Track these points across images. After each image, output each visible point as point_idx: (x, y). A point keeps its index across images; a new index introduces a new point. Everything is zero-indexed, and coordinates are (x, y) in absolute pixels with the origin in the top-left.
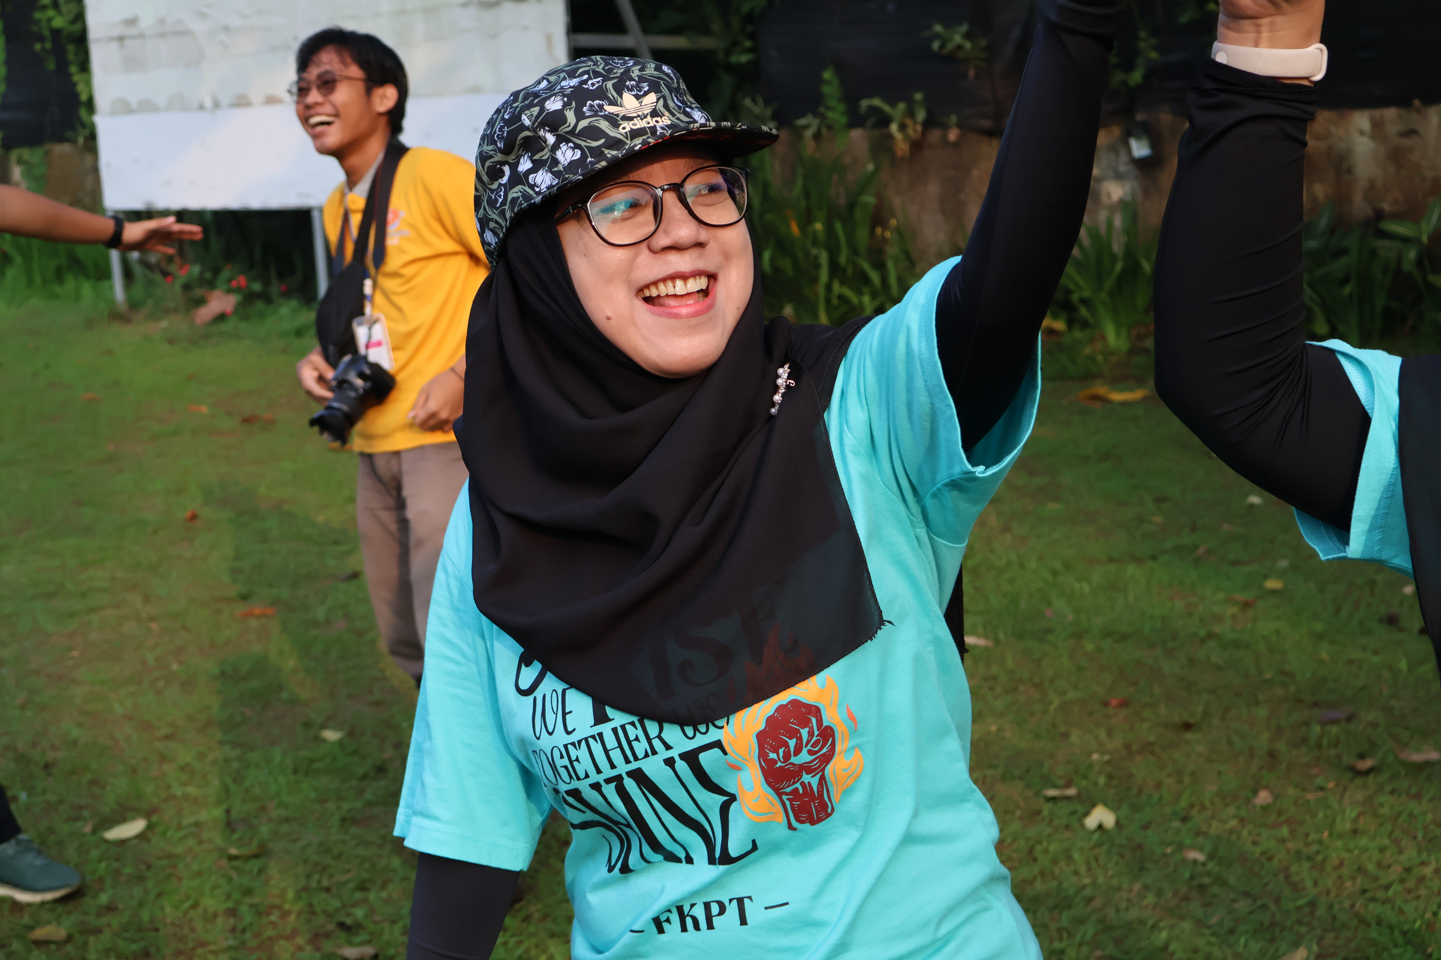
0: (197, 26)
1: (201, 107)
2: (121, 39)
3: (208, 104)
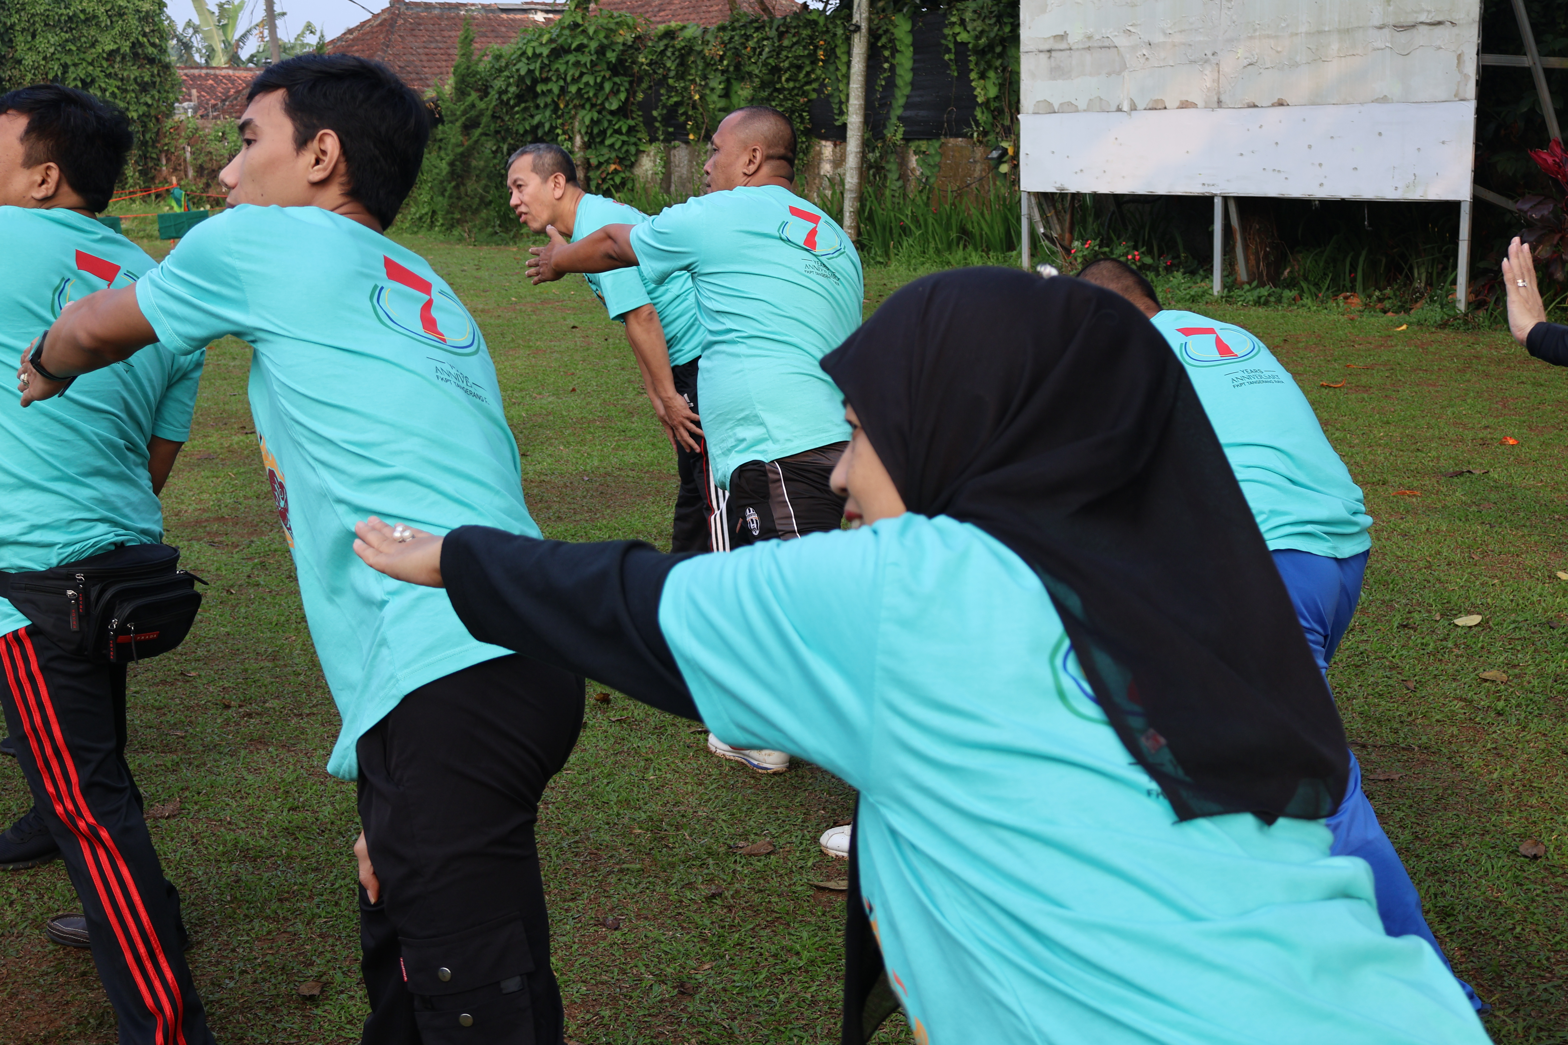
2: (1049, 51)
3: (1126, 106)
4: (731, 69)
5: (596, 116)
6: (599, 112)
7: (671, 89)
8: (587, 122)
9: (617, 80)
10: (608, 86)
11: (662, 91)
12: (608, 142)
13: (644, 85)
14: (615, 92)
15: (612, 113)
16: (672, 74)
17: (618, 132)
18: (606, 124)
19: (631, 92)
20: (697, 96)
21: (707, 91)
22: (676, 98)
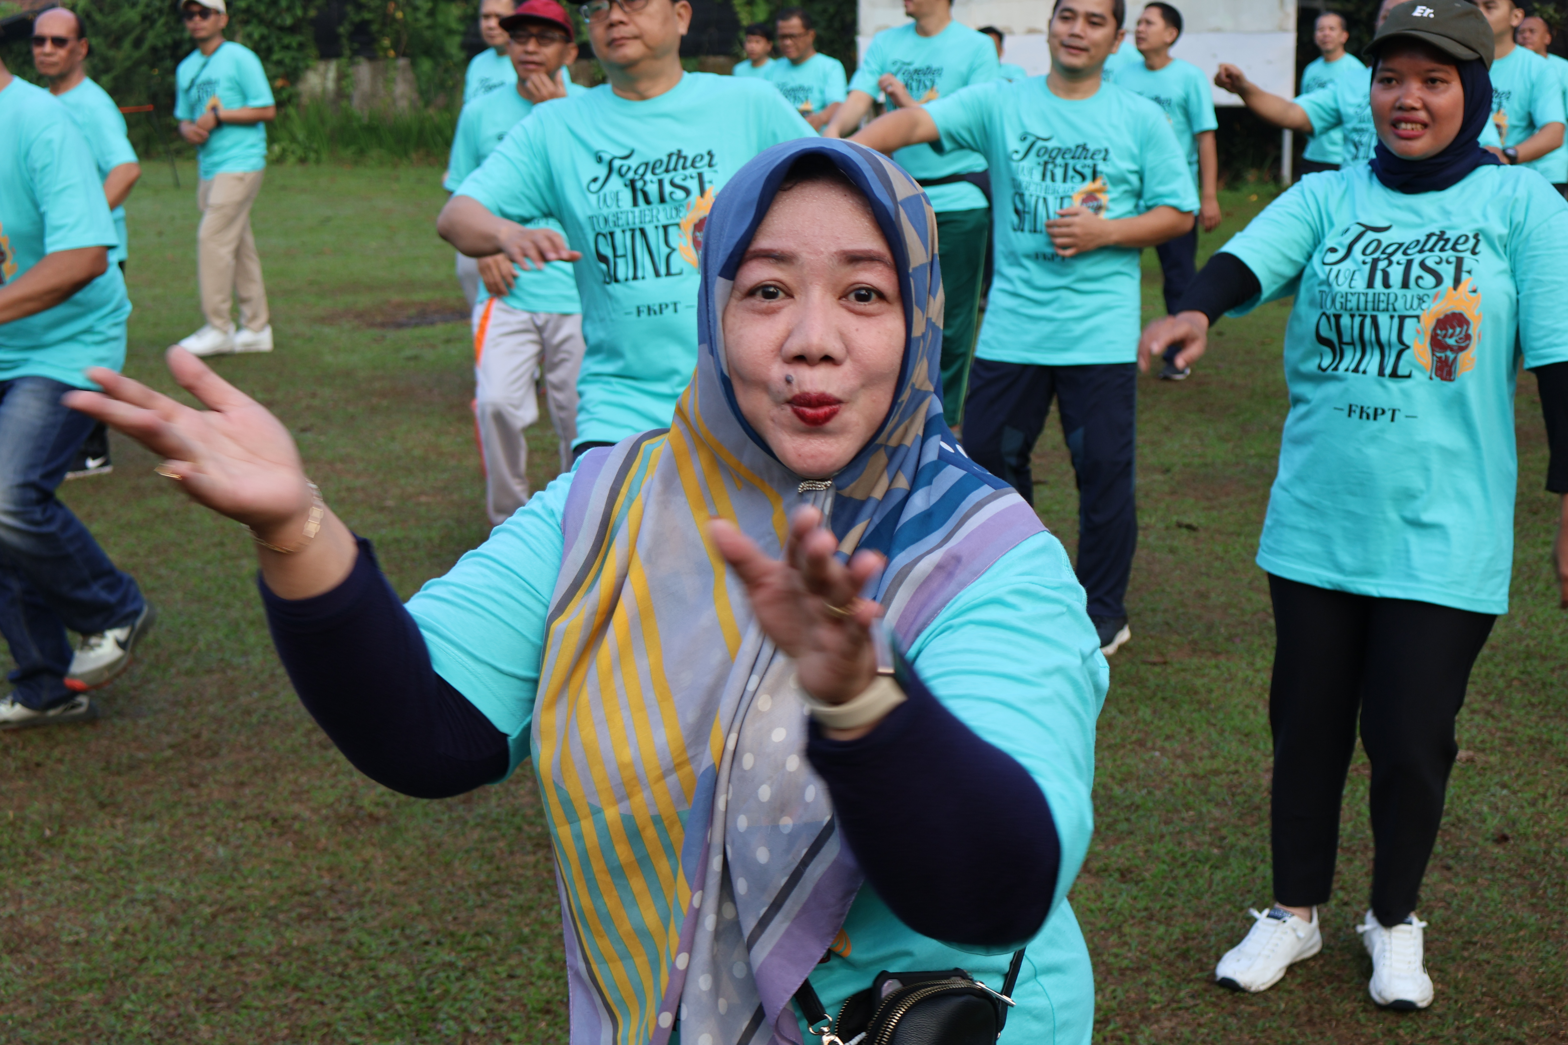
5: (265, 31)
8: (256, 36)
15: (282, 29)
17: (287, 47)
18: (273, 40)
19: (305, 8)
20: (399, 15)
21: (408, 10)
22: (367, 16)
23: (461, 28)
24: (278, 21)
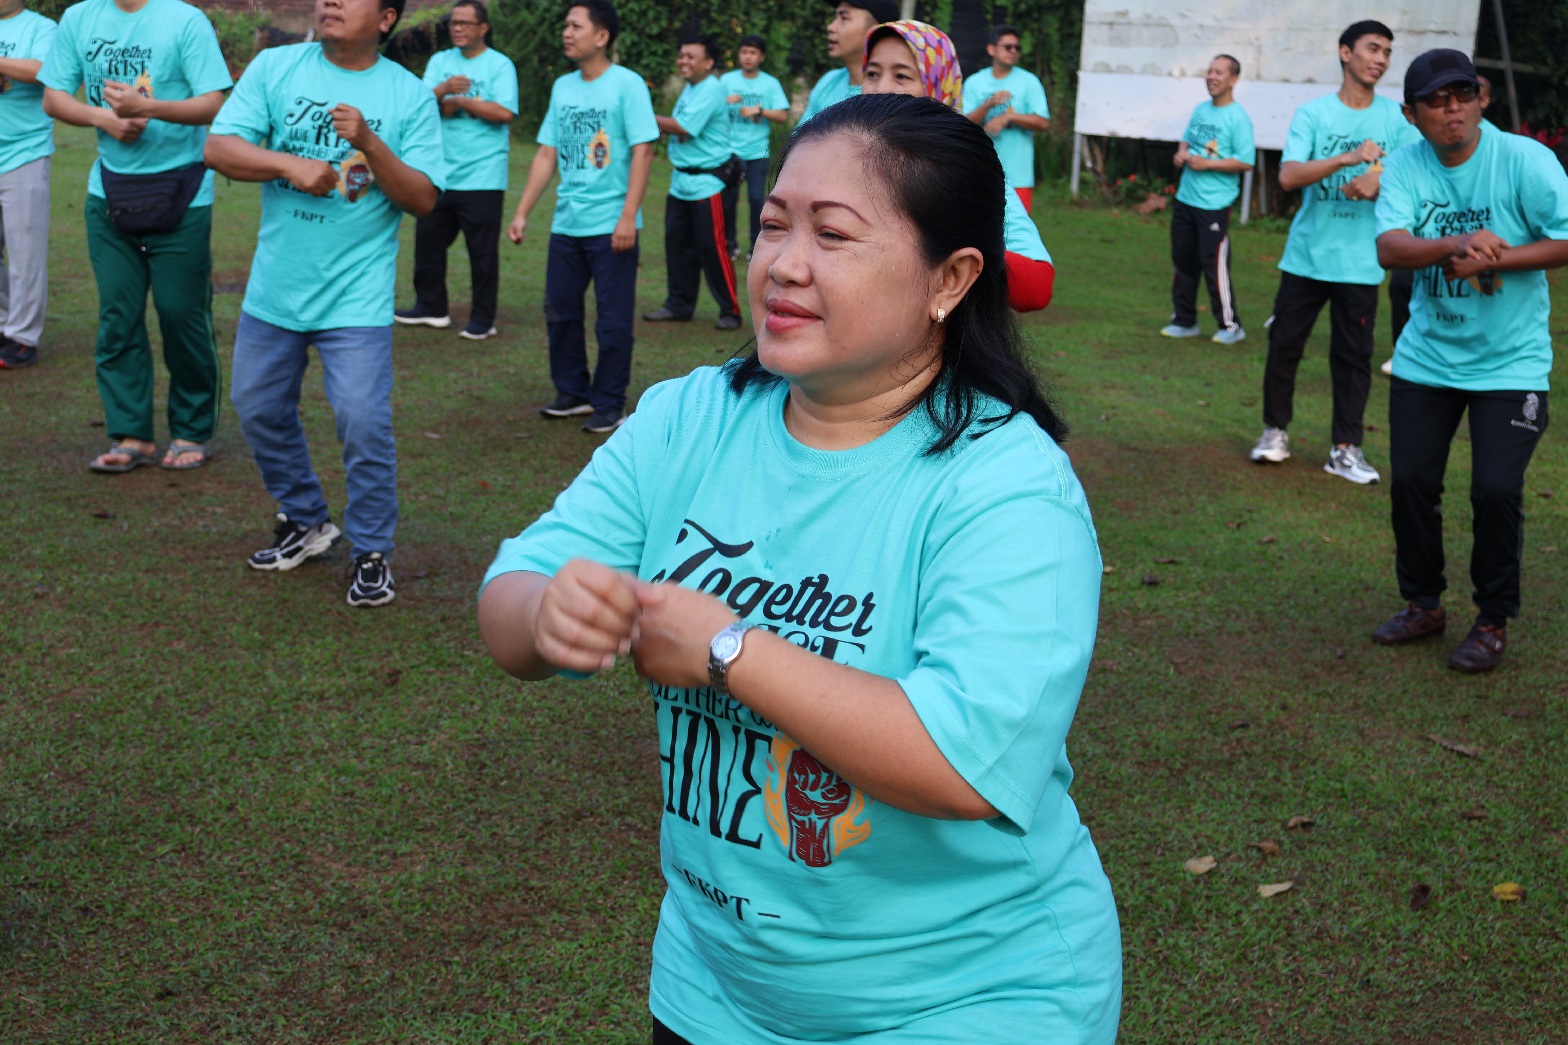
0: (1176, 21)
1: (1170, 74)
2: (1111, 24)
3: (1176, 72)
4: (775, 9)
5: (636, 38)
6: (639, 35)
7: (712, 21)
8: (628, 42)
9: (660, 8)
10: (651, 14)
11: (703, 22)
12: (644, 62)
13: (683, 15)
14: (657, 19)
15: (650, 37)
16: (715, 8)
17: (654, 54)
18: (643, 46)
19: (671, 21)
20: (739, 30)
21: (748, 26)
22: (716, 30)
23: (788, 45)
24: (647, 30)
